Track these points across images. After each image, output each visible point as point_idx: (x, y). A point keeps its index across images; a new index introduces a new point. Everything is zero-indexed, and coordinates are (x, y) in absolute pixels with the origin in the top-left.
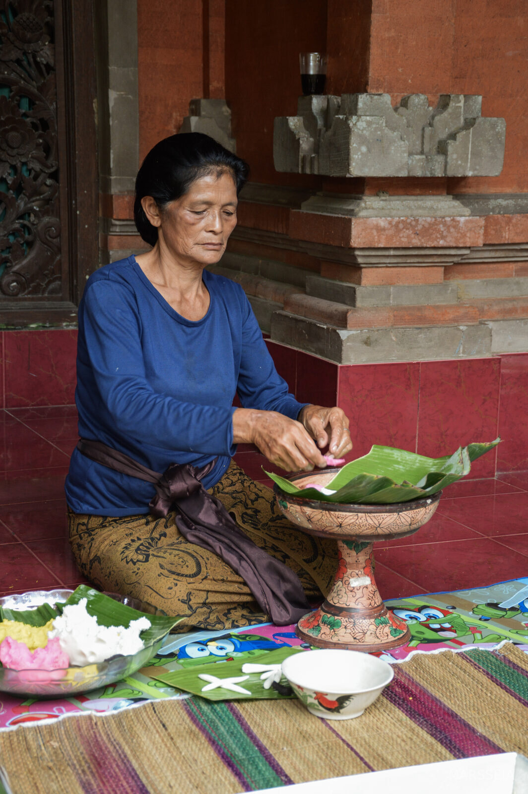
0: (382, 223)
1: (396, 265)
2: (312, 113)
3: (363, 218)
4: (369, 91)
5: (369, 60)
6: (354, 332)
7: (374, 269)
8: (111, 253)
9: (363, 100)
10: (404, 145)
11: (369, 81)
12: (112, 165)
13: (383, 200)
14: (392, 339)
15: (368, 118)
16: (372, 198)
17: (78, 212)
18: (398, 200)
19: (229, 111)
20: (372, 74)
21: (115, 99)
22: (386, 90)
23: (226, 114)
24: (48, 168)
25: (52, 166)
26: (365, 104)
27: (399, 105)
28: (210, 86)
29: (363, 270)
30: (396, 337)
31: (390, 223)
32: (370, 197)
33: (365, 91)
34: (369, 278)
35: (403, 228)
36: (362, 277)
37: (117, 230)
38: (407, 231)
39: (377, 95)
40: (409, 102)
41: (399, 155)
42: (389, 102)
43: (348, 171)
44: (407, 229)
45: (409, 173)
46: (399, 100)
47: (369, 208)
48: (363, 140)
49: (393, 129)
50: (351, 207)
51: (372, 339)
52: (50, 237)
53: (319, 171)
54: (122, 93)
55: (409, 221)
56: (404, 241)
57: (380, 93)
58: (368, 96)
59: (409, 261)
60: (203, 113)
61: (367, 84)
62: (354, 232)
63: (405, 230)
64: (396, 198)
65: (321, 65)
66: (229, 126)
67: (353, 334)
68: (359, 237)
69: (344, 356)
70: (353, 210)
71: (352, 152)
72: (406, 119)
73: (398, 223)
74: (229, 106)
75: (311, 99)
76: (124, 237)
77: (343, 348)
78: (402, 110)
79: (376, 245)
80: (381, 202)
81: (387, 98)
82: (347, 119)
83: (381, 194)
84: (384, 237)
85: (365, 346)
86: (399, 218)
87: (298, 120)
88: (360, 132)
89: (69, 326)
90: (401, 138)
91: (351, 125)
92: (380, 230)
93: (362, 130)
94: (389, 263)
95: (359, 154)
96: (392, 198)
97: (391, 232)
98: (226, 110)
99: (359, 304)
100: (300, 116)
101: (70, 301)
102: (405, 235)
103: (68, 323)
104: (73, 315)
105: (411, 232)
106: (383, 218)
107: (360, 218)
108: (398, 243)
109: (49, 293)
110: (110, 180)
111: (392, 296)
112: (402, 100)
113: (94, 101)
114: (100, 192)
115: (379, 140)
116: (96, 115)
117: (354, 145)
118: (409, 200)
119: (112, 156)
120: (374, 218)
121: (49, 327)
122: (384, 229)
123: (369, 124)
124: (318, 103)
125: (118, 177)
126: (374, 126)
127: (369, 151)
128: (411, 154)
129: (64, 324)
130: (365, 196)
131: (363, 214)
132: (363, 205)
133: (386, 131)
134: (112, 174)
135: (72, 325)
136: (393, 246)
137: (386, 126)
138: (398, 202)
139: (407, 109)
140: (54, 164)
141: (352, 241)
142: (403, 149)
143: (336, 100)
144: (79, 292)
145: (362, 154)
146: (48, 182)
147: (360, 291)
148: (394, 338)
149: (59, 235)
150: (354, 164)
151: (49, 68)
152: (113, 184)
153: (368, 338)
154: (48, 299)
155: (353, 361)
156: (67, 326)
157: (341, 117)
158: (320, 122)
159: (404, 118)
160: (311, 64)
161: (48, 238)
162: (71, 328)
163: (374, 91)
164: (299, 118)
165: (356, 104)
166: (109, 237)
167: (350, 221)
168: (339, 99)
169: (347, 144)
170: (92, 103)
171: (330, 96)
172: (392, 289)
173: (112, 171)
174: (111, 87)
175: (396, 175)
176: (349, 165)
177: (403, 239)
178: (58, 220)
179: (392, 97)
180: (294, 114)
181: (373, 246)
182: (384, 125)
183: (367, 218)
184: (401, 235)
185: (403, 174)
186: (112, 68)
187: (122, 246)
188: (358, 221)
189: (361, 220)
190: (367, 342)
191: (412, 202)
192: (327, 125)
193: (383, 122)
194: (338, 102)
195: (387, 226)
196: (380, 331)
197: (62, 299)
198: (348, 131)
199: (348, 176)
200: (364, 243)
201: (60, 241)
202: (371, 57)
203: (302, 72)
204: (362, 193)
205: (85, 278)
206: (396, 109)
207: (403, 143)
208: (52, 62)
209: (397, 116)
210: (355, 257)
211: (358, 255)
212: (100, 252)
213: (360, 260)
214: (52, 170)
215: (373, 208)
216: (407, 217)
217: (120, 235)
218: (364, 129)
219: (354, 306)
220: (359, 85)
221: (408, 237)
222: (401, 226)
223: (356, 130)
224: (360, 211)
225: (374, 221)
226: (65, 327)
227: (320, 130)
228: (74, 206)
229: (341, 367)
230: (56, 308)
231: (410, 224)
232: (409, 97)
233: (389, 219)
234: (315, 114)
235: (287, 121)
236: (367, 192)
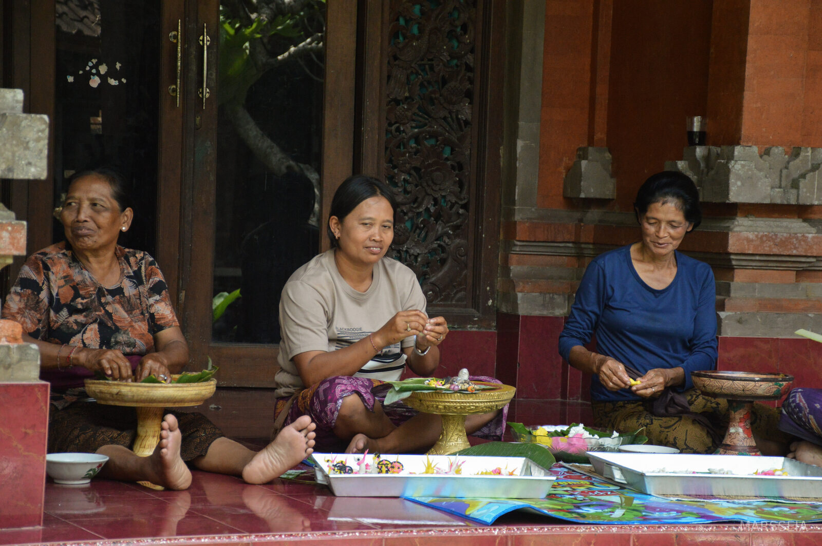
0: (751, 236)
1: (760, 268)
2: (696, 159)
3: (737, 232)
4: (741, 143)
5: (741, 123)
6: (731, 313)
7: (744, 270)
8: (512, 268)
9: (738, 150)
10: (767, 181)
11: (742, 137)
12: (516, 198)
13: (750, 220)
14: (758, 320)
15: (742, 162)
16: (743, 219)
17: (484, 236)
18: (762, 221)
19: (611, 156)
20: (744, 131)
21: (522, 147)
22: (754, 143)
23: (607, 158)
24: (461, 200)
25: (464, 199)
26: (739, 152)
27: (763, 153)
28: (595, 137)
29: (736, 270)
30: (761, 319)
31: (757, 236)
32: (742, 217)
33: (738, 144)
34: (740, 277)
35: (766, 240)
36: (735, 275)
37: (518, 250)
38: (769, 243)
39: (748, 146)
40: (771, 151)
41: (764, 188)
42: (757, 152)
43: (728, 198)
44: (769, 241)
45: (771, 201)
46: (763, 150)
47: (741, 226)
48: (739, 177)
49: (760, 170)
50: (727, 225)
51: (743, 319)
52: (460, 256)
53: (703, 198)
54: (527, 142)
55: (770, 235)
56: (767, 250)
57: (749, 145)
58: (742, 147)
59: (770, 265)
60: (590, 158)
61: (740, 138)
62: (731, 241)
63: (767, 242)
64: (760, 219)
65: (702, 124)
66: (610, 167)
67: (729, 315)
68: (734, 246)
69: (723, 330)
70: (729, 227)
71: (731, 185)
72: (769, 163)
73: (762, 236)
74: (610, 152)
75: (695, 148)
76: (522, 256)
77: (722, 324)
78: (765, 157)
79: (747, 252)
80: (750, 222)
81: (755, 149)
82: (727, 163)
83: (750, 216)
84: (752, 246)
85: (738, 324)
86: (764, 233)
87: (684, 163)
88: (737, 172)
89: (472, 328)
90: (766, 176)
91: (730, 167)
92: (749, 241)
93: (738, 171)
94: (755, 266)
95: (736, 186)
96: (757, 219)
97: (758, 243)
98: (608, 156)
99: (732, 295)
100: (685, 160)
101: (472, 308)
102: (768, 245)
103: (471, 326)
104: (476, 319)
105: (772, 243)
106: (752, 233)
107: (735, 232)
108: (762, 251)
109: (456, 301)
110: (514, 209)
111: (757, 290)
112: (766, 150)
113: (501, 148)
114: (502, 219)
115: (750, 178)
116: (502, 159)
117: (732, 180)
118: (770, 221)
119: (517, 191)
120: (745, 233)
121: (458, 328)
122: (752, 241)
123: (743, 166)
124: (700, 151)
125: (521, 207)
126: (747, 168)
127: (743, 184)
128: (772, 188)
129: (469, 326)
130: (738, 217)
131: (736, 229)
132: (736, 223)
133: (755, 171)
134: (516, 205)
135: (474, 328)
136: (759, 253)
137: (755, 168)
138: (762, 222)
139: (769, 156)
140: (466, 197)
141: (729, 248)
142: (767, 184)
143: (715, 149)
144: (481, 301)
145: (738, 187)
146: (461, 211)
147: (733, 285)
148: (759, 320)
149: (466, 254)
150: (732, 194)
151: (467, 123)
152: (517, 213)
153: (741, 318)
154: (456, 306)
155: (729, 334)
156: (470, 328)
157: (722, 161)
158: (702, 165)
159: (767, 162)
160: (695, 124)
161: (458, 256)
162: (474, 330)
163: (745, 144)
164: (685, 162)
165: (733, 152)
166: (510, 255)
167: (728, 234)
168: (719, 150)
169: (728, 180)
170: (499, 149)
171: (711, 147)
172: (757, 285)
173: (516, 202)
174: (519, 137)
175: (762, 202)
176: (728, 194)
177: (766, 248)
178: (466, 241)
179: (758, 147)
180: (681, 159)
181: (744, 252)
182: (754, 167)
183: (740, 232)
184: (765, 245)
185: (767, 201)
186: (521, 123)
187: (519, 263)
188: (734, 234)
189: (736, 233)
190: (740, 321)
191: (772, 222)
192: (709, 167)
193: (753, 165)
194: (717, 151)
195: (754, 238)
196: (749, 314)
197: (466, 306)
198: (727, 172)
199: (727, 201)
200: (738, 250)
201: (467, 259)
202: (744, 121)
203: (688, 129)
204: (736, 215)
205: (487, 289)
206: (761, 156)
207: (767, 180)
208: (470, 118)
209: (762, 161)
210: (730, 260)
211: (733, 259)
212: (499, 268)
213: (734, 263)
214: (464, 202)
215: (744, 226)
216: (769, 233)
217: (518, 254)
218: (740, 169)
219: (729, 296)
220: (734, 139)
221: (770, 246)
222: (765, 239)
223: (734, 170)
224: (734, 227)
225: (745, 234)
226: (469, 329)
227: (703, 170)
228: (480, 231)
229: (721, 338)
230: (463, 313)
231: (771, 237)
232: (771, 148)
233: (756, 233)
234: (698, 159)
235: (676, 163)
236: (739, 214)
